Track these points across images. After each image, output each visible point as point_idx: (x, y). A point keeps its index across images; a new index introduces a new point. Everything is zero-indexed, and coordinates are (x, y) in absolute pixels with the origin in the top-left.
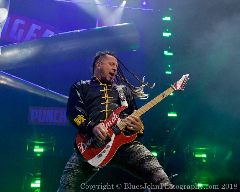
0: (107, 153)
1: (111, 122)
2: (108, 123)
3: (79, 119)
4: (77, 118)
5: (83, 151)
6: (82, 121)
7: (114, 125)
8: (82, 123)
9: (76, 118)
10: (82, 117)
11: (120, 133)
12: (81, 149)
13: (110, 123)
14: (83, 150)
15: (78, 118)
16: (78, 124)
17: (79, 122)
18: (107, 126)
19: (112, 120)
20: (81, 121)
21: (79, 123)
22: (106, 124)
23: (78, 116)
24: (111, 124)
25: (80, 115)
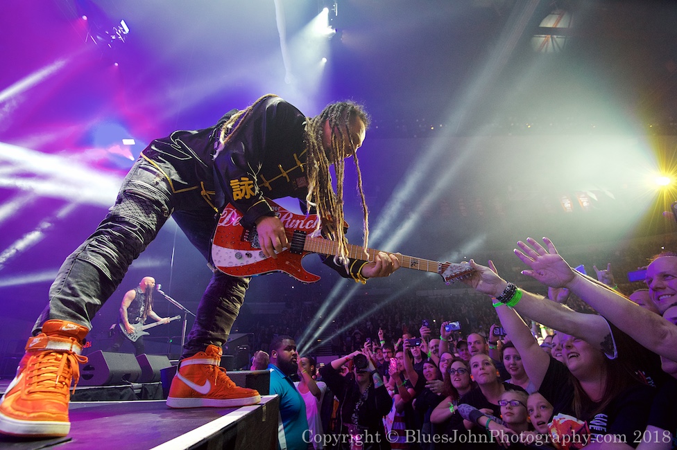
0: (251, 261)
1: (305, 224)
2: (298, 221)
3: (241, 187)
4: (239, 183)
5: (223, 224)
6: (246, 194)
7: (302, 232)
8: (244, 198)
9: (237, 180)
10: (249, 185)
11: (298, 253)
12: (225, 218)
13: (302, 225)
14: (225, 222)
15: (241, 183)
16: (234, 194)
17: (239, 193)
18: (292, 223)
19: (308, 224)
20: (244, 191)
21: (237, 195)
22: (294, 221)
23: (242, 179)
24: (301, 227)
25: (247, 179)
